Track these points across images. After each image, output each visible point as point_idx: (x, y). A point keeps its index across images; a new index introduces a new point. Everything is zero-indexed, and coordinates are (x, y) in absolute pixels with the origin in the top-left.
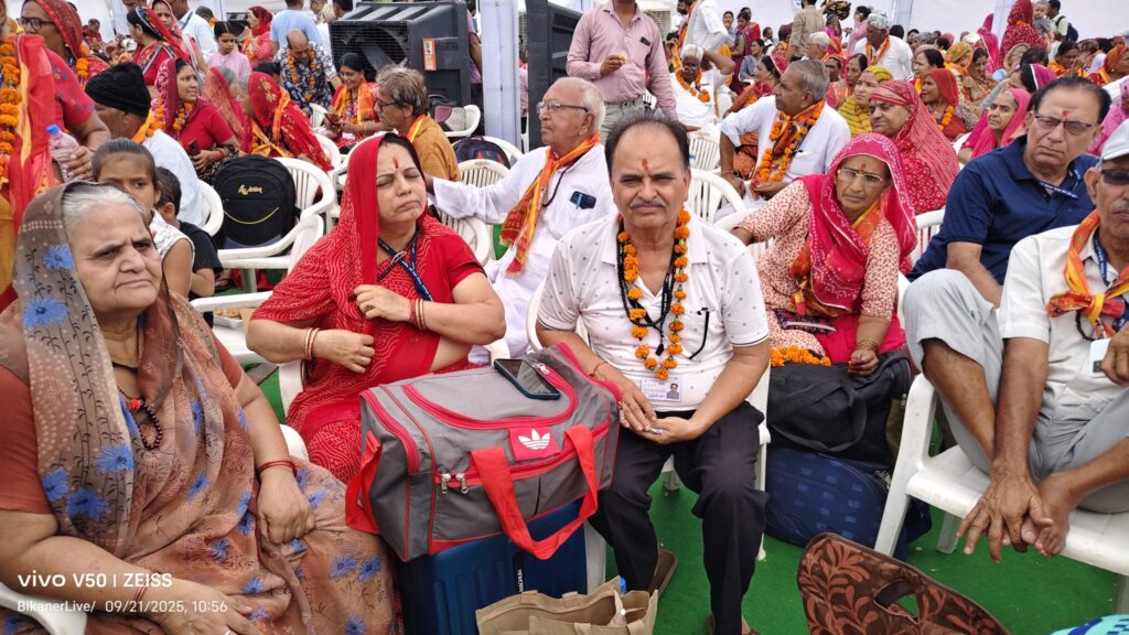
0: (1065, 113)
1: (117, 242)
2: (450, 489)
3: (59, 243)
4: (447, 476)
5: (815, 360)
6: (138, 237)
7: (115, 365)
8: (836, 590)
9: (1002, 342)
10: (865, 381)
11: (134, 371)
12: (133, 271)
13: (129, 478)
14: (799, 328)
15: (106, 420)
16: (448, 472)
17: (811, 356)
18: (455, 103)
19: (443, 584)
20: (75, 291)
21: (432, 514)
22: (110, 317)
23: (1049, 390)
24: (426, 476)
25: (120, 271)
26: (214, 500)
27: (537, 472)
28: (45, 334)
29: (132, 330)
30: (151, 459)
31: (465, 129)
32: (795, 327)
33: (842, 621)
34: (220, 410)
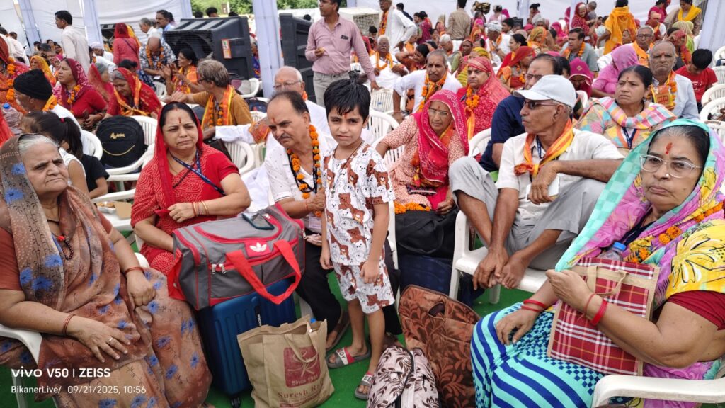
0: (535, 71)
1: (45, 161)
2: (217, 272)
3: (18, 162)
4: (214, 266)
5: (422, 209)
6: (55, 159)
7: (48, 221)
8: (414, 311)
9: (497, 192)
10: (444, 217)
11: (58, 223)
12: (53, 175)
13: (61, 270)
14: (417, 193)
15: (46, 243)
16: (215, 263)
17: (420, 207)
18: (243, 77)
19: (219, 321)
20: (27, 184)
21: (209, 286)
22: (45, 197)
23: (518, 212)
24: (204, 266)
25: (47, 175)
26: (102, 285)
27: (259, 263)
28: (15, 205)
29: (55, 204)
30: (69, 263)
31: (251, 93)
32: (415, 193)
33: (417, 326)
34: (99, 241)
